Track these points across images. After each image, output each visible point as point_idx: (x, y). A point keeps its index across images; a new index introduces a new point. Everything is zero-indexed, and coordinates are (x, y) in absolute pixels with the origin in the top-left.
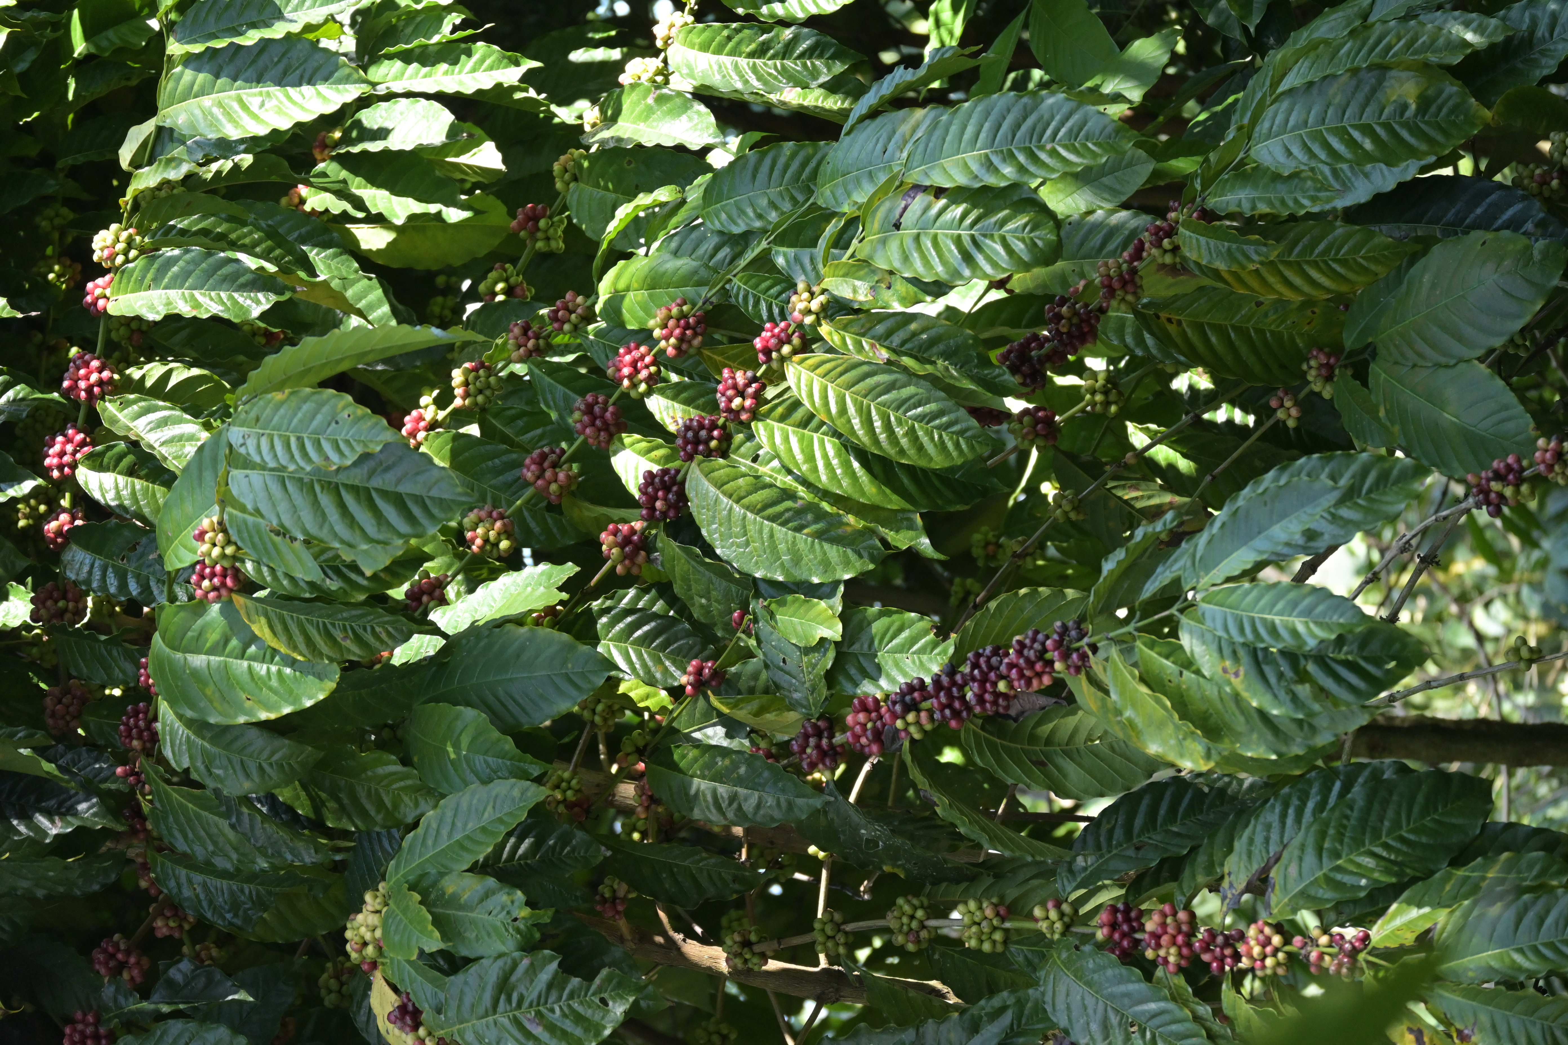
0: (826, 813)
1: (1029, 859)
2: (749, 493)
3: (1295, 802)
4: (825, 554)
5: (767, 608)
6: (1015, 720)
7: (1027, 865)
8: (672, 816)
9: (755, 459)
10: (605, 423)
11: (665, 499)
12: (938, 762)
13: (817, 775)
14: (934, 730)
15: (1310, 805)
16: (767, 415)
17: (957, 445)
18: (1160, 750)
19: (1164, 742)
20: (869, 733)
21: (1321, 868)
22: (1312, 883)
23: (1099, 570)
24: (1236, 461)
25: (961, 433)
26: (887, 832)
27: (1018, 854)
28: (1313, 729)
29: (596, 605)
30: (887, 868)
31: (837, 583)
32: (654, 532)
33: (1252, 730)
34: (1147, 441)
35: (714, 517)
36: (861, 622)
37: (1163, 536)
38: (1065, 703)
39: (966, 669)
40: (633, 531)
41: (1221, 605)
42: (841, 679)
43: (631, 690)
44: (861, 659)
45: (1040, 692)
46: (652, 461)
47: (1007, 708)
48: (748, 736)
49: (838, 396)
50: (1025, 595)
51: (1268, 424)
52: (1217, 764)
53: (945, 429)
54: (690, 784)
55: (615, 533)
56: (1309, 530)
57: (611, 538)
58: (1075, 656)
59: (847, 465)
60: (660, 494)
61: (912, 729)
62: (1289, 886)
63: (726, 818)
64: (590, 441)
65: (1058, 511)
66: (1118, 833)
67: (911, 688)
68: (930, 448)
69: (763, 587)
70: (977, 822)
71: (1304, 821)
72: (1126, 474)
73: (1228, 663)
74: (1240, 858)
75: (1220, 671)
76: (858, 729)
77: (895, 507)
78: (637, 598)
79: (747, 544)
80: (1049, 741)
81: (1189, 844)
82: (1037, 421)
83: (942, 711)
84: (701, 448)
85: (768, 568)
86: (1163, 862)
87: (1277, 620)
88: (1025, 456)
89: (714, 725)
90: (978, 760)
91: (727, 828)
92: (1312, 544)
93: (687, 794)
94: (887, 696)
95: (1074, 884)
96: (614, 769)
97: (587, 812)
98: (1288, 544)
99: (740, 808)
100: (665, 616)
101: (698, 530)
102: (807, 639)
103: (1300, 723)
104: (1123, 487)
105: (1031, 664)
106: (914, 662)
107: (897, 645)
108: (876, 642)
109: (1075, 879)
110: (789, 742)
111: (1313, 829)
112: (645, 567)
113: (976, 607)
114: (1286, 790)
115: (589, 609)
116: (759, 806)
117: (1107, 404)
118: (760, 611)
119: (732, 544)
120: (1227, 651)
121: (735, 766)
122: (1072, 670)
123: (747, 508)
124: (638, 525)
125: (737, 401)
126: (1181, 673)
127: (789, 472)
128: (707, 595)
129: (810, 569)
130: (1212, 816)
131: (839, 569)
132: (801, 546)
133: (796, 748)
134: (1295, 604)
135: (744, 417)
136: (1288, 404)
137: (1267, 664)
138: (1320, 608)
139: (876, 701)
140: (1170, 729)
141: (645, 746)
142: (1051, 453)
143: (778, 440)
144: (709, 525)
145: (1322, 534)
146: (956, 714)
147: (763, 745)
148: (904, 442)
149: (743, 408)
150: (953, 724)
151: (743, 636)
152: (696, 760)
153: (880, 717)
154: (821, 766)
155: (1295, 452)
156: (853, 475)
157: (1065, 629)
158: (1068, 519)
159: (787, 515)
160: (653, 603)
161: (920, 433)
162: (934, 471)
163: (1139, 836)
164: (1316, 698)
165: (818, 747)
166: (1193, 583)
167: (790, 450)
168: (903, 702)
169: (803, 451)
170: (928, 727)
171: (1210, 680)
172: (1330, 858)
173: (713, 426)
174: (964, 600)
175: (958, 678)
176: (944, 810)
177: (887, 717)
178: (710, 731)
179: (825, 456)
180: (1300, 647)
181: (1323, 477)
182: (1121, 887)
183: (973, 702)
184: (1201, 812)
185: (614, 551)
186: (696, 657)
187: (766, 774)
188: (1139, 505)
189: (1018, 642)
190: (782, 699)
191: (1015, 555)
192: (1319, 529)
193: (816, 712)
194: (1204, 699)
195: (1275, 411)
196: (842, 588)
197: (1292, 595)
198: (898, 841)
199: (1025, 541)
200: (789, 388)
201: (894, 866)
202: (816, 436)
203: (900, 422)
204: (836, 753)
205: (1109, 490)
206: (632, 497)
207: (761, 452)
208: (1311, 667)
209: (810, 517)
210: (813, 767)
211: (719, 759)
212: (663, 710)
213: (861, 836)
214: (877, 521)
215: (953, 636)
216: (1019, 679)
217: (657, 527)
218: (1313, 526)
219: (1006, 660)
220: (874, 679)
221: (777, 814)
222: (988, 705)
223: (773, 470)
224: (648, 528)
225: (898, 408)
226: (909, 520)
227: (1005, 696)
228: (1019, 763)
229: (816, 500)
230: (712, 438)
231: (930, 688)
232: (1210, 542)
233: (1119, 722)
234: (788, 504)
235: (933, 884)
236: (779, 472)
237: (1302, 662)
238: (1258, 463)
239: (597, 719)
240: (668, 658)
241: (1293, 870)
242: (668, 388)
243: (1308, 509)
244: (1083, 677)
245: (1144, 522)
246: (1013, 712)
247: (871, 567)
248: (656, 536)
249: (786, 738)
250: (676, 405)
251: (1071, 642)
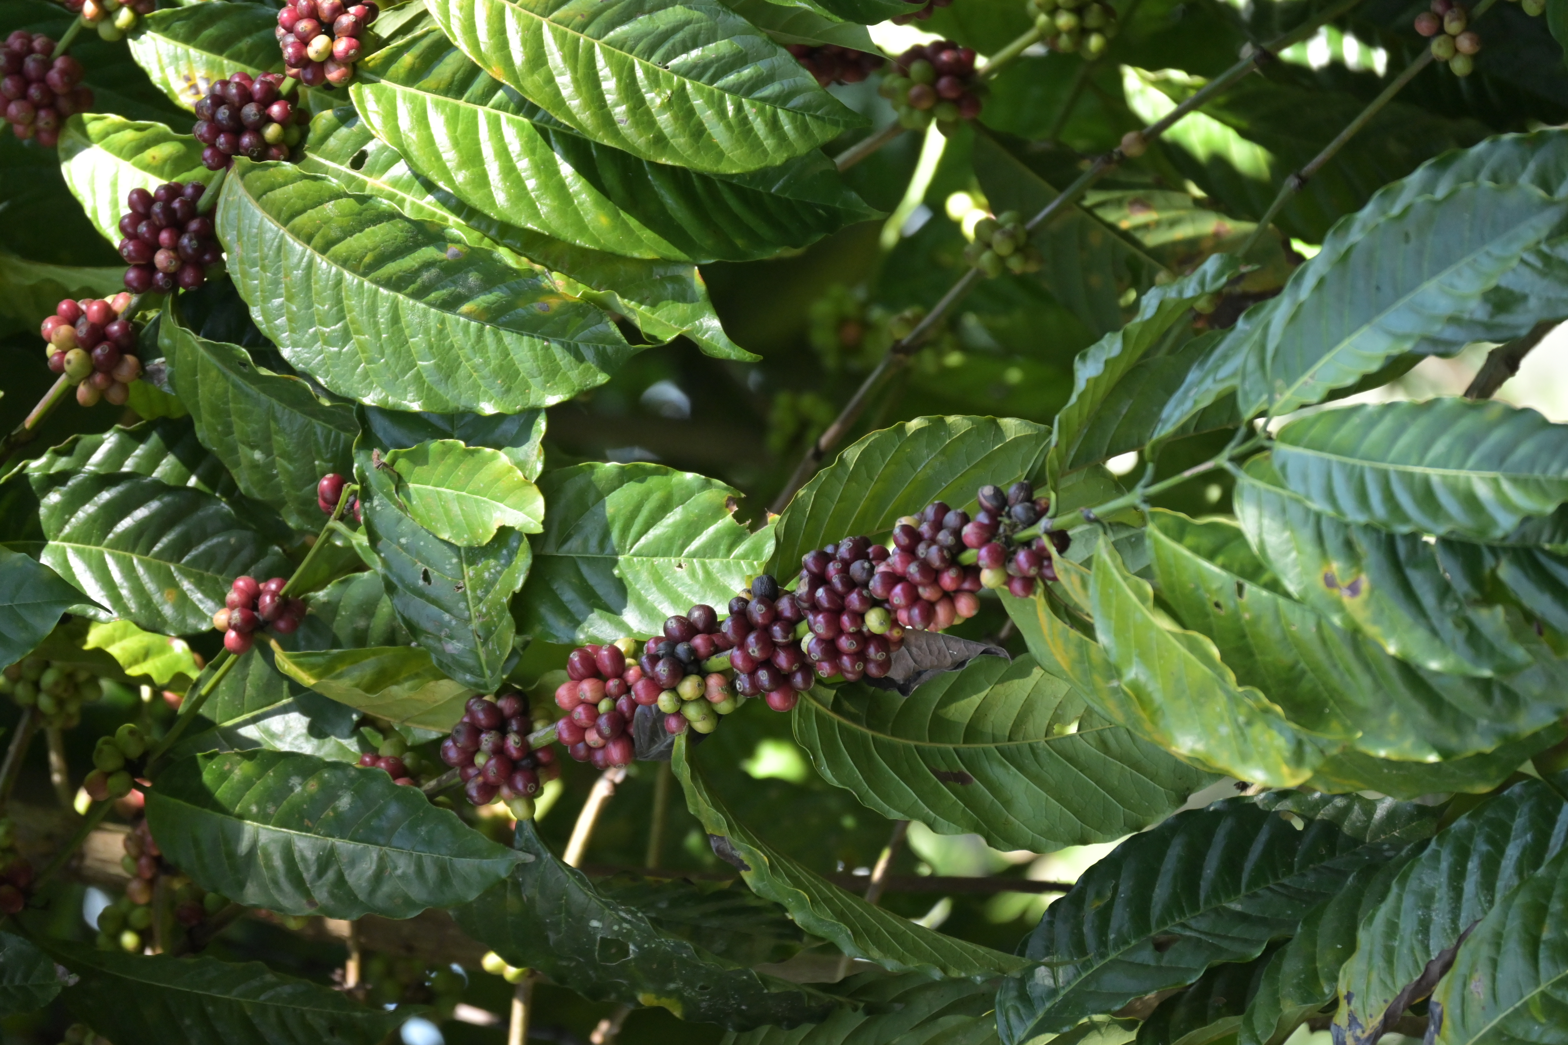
0: (517, 887)
1: (937, 974)
2: (348, 232)
3: (1481, 846)
4: (506, 354)
5: (388, 467)
6: (904, 689)
7: (932, 985)
8: (200, 898)
9: (358, 162)
10: (50, 94)
11: (175, 247)
12: (748, 778)
13: (500, 808)
14: (739, 713)
15: (1512, 852)
16: (381, 70)
17: (774, 125)
18: (1200, 747)
19: (1207, 731)
20: (603, 722)
21: (1537, 984)
22: (1517, 1013)
23: (1069, 375)
24: (1351, 145)
25: (781, 100)
26: (646, 925)
27: (913, 965)
28: (1513, 700)
29: (36, 467)
30: (646, 999)
31: (531, 413)
32: (152, 315)
33: (1387, 704)
34: (1168, 106)
35: (276, 283)
36: (582, 495)
37: (1202, 305)
38: (1004, 653)
39: (799, 586)
40: (109, 315)
41: (1321, 449)
42: (545, 611)
43: (112, 640)
44: (585, 570)
45: (953, 630)
46: (147, 168)
47: (886, 665)
48: (355, 731)
49: (526, 29)
50: (919, 432)
51: (1415, 67)
52: (1318, 773)
53: (748, 93)
54: (238, 833)
55: (73, 319)
56: (1497, 289)
57: (65, 330)
58: (1022, 556)
59: (548, 171)
60: (164, 236)
61: (692, 712)
62: (1471, 1020)
63: (312, 902)
64: (19, 129)
65: (986, 257)
66: (1120, 917)
67: (688, 628)
68: (718, 132)
69: (379, 425)
70: (828, 901)
71: (1500, 884)
72: (1123, 177)
73: (1336, 566)
74: (1370, 966)
75: (1321, 584)
76: (580, 713)
77: (649, 255)
78: (121, 453)
79: (346, 336)
80: (973, 732)
81: (1267, 936)
82: (939, 71)
83: (752, 674)
84: (246, 140)
85: (391, 386)
86: (1211, 974)
87: (1435, 474)
88: (917, 141)
89: (285, 710)
90: (828, 774)
91: (317, 922)
92: (1503, 319)
93: (231, 855)
94: (640, 645)
95: (1031, 1024)
96: (82, 802)
97: (27, 893)
98: (1454, 320)
99: (341, 879)
100: (179, 489)
101: (243, 310)
102: (471, 528)
103: (1485, 686)
104: (1119, 203)
105: (932, 575)
106: (693, 574)
107: (658, 539)
108: (615, 535)
109: (1033, 1014)
110: (438, 742)
111: (1518, 901)
112: (135, 386)
113: (822, 457)
114: (1462, 822)
115: (22, 478)
116: (378, 877)
117: (1081, 33)
118: (373, 474)
119: (315, 338)
120: (1333, 542)
121: (329, 794)
122: (1017, 586)
123: (345, 263)
124: (119, 302)
125: (318, 45)
126: (1240, 588)
127: (429, 187)
128: (265, 443)
129: (476, 386)
130: (1311, 878)
131: (535, 384)
132: (457, 338)
133: (453, 754)
134: (1471, 442)
135: (334, 75)
136: (1452, 26)
137: (1416, 566)
138: (1525, 449)
139: (617, 656)
140: (1220, 704)
141: (145, 755)
142: (970, 134)
143: (405, 121)
144: (266, 299)
145: (1524, 298)
146: (781, 680)
147: (386, 749)
148: (664, 120)
149: (331, 57)
150: (776, 699)
151: (341, 527)
152: (247, 783)
153: (627, 689)
154: (505, 791)
155: (1470, 124)
156: (561, 190)
157: (1001, 500)
158: (1006, 271)
159: (426, 276)
160: (154, 460)
161: (698, 102)
162: (727, 180)
163: (1162, 922)
164: (1517, 635)
165: (499, 751)
166: (1261, 404)
167: (430, 141)
168: (671, 655)
169: (456, 143)
170: (725, 707)
171: (1299, 602)
172: (1553, 961)
173: (271, 95)
174: (796, 441)
175: (784, 605)
176: (760, 877)
177: (640, 688)
178: (276, 723)
179: (503, 153)
180: (1482, 532)
181: (1525, 180)
182: (1128, 1026)
183: (816, 656)
184: (1290, 868)
185: (71, 355)
186: (244, 571)
187: (393, 810)
188: (1152, 240)
189: (906, 529)
190: (423, 656)
191: (898, 348)
192: (1517, 289)
193: (493, 680)
194: (1288, 640)
195: (1425, 42)
196: (541, 425)
197: (1466, 423)
198: (667, 942)
199: (917, 319)
200: (424, 14)
201: (661, 992)
202: (483, 112)
203: (654, 80)
204: (537, 764)
205: (1089, 210)
206: (106, 243)
207: (370, 147)
208: (1506, 572)
209: (473, 278)
210: (489, 792)
211: (295, 781)
212: (180, 680)
213: (591, 934)
214: (614, 286)
215: (773, 518)
216: (909, 607)
217: (158, 305)
218: (1507, 281)
219: (881, 568)
220: (613, 610)
221: (417, 893)
222: (846, 661)
223: (395, 183)
224: (140, 306)
225: (649, 53)
226: (677, 280)
227: (882, 641)
228: (911, 777)
229: (486, 243)
230: (269, 120)
231: (727, 628)
232: (1294, 318)
233: (1116, 691)
234: (429, 253)
235: (742, 1029)
236: (408, 187)
237: (1489, 561)
238: (1394, 147)
239: (45, 702)
240: (187, 575)
241: (1479, 987)
242: (176, 17)
243: (1495, 248)
244: (1039, 599)
245: (1162, 276)
246: (897, 673)
247: (602, 378)
248: (157, 323)
249: (434, 735)
250: (194, 52)
251: (1013, 527)
